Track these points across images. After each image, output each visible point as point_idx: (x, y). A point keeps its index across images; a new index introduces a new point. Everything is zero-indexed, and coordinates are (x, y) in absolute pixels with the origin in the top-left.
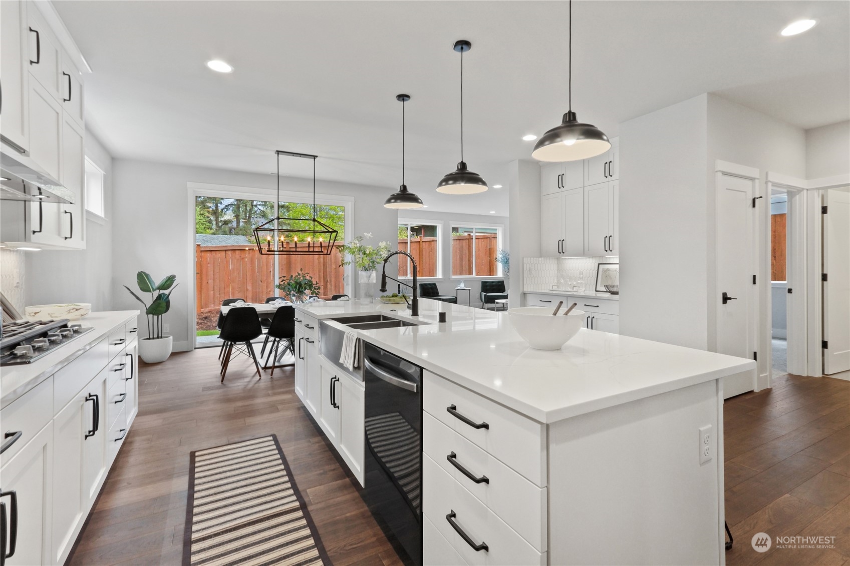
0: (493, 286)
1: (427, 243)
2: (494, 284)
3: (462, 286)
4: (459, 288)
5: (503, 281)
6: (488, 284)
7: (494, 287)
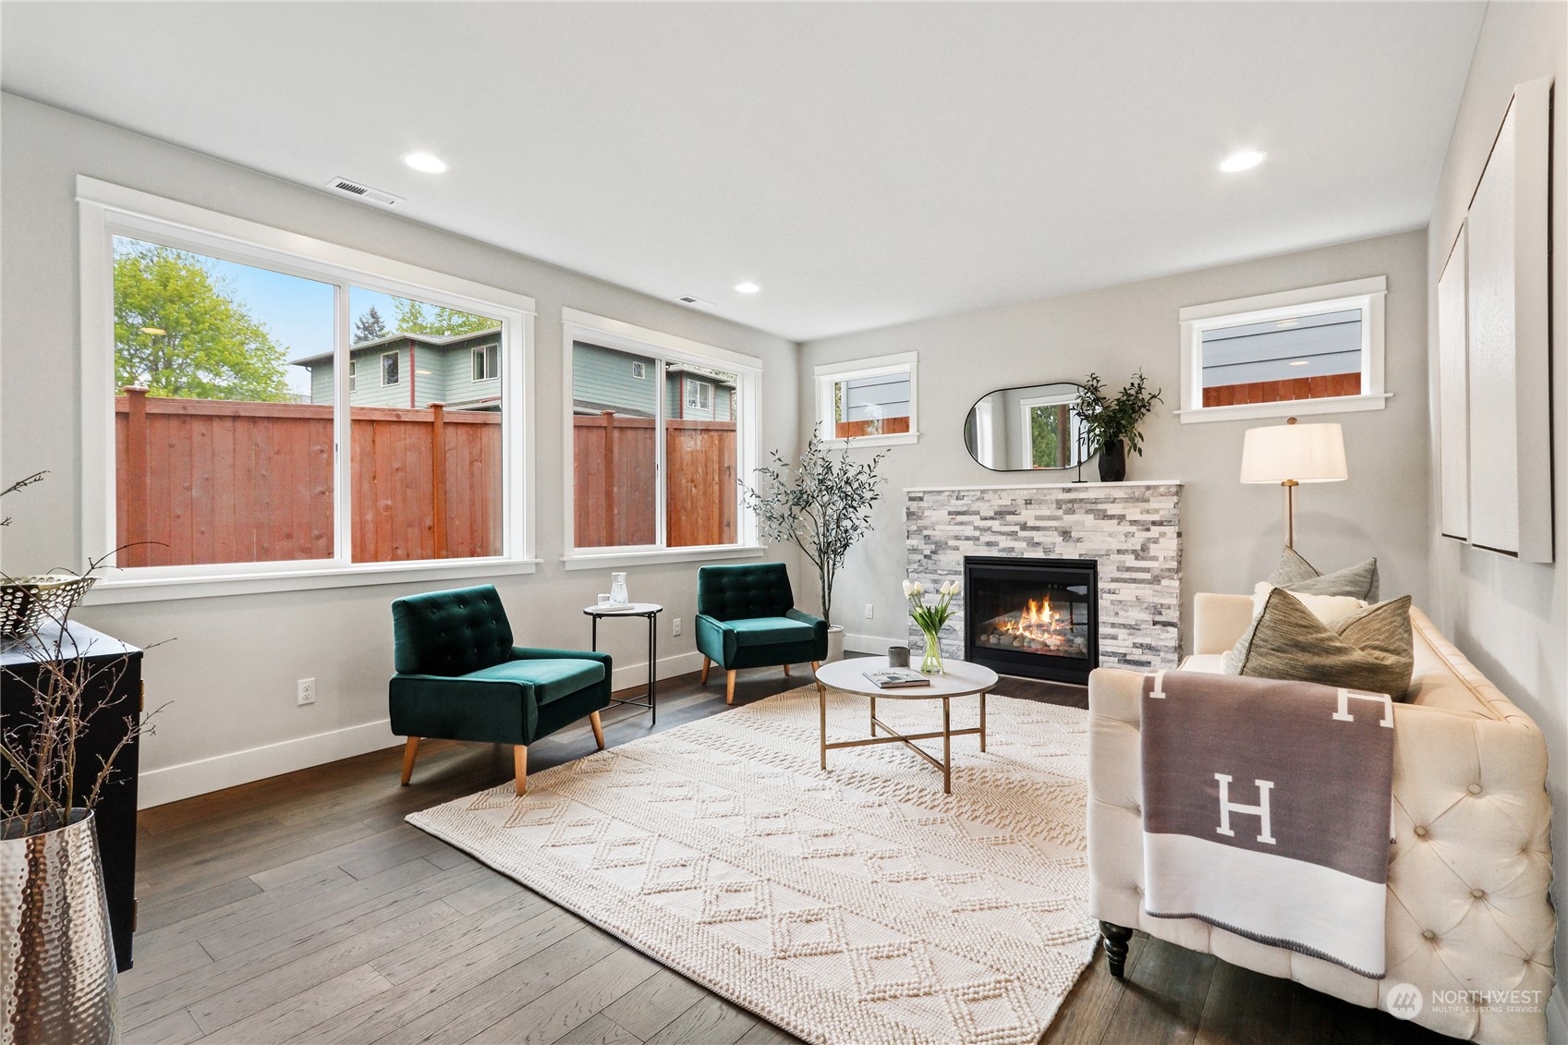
0: (747, 587)
1: (462, 431)
2: (750, 578)
3: (617, 597)
4: (602, 607)
5: (783, 567)
6: (725, 580)
7: (752, 593)
